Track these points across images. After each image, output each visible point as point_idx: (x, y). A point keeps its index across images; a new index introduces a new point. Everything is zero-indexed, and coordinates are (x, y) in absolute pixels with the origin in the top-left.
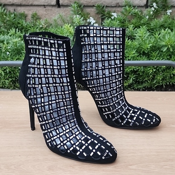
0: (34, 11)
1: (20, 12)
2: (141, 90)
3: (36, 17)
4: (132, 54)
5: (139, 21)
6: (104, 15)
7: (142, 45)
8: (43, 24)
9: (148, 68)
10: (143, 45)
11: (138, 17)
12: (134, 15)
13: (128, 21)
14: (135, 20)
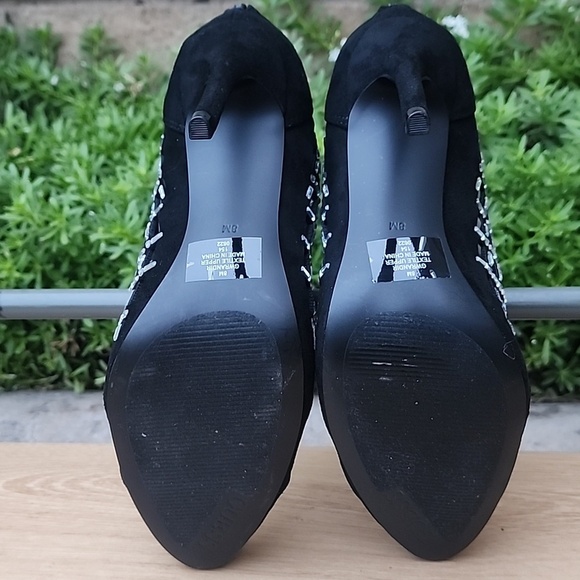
0: (90, 22)
3: (102, 44)
11: (572, 35)
12: (550, 22)
13: (521, 54)
14: (556, 48)
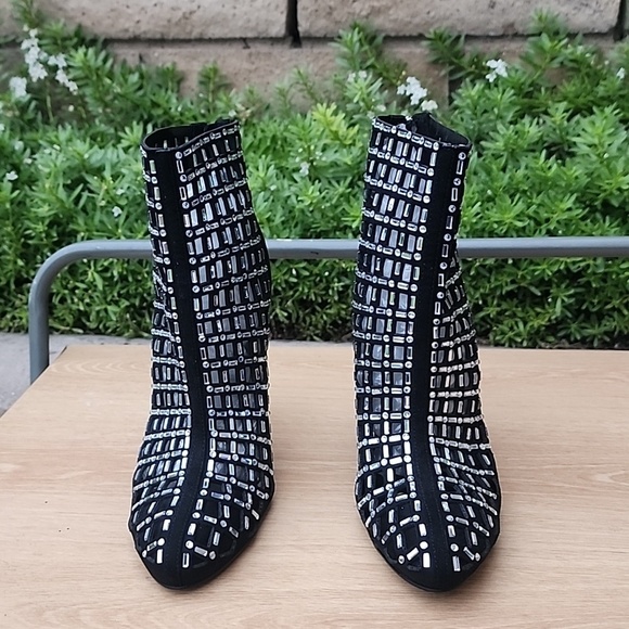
0: (207, 62)
1: (160, 65)
2: (595, 345)
3: (217, 80)
4: (564, 212)
5: (589, 87)
6: (460, 69)
7: (599, 176)
8: (239, 107)
9: (623, 262)
10: (603, 176)
11: (588, 75)
12: (571, 65)
13: (547, 89)
14: (574, 85)
